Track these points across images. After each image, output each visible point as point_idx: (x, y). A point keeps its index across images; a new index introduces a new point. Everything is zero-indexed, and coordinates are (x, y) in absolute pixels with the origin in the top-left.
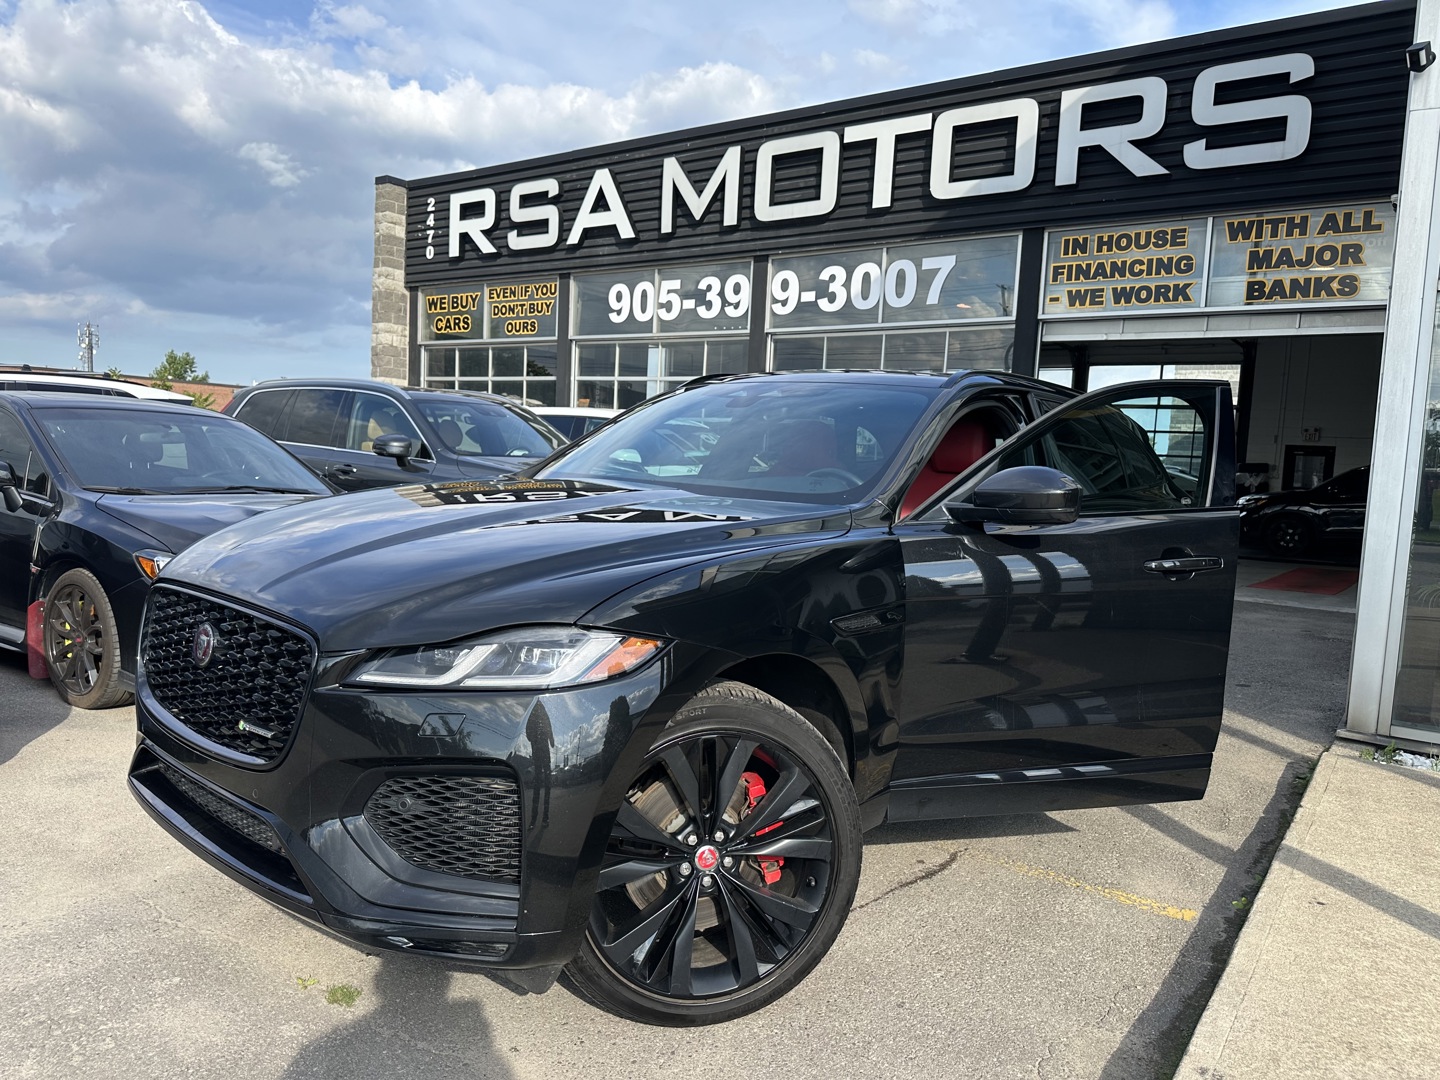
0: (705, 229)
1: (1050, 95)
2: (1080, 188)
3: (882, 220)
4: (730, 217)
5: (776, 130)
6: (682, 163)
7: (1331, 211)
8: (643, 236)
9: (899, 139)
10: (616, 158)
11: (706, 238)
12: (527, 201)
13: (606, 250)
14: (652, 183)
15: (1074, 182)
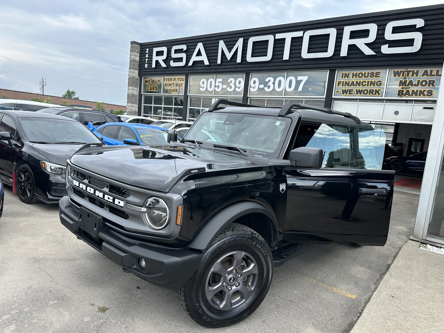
0: (231, 63)
1: (341, 27)
2: (348, 57)
3: (286, 64)
4: (239, 60)
5: (254, 33)
6: (225, 42)
7: (426, 69)
8: (212, 64)
9: (293, 38)
10: (204, 39)
11: (231, 66)
12: (177, 51)
13: (200, 68)
14: (215, 48)
15: (346, 56)
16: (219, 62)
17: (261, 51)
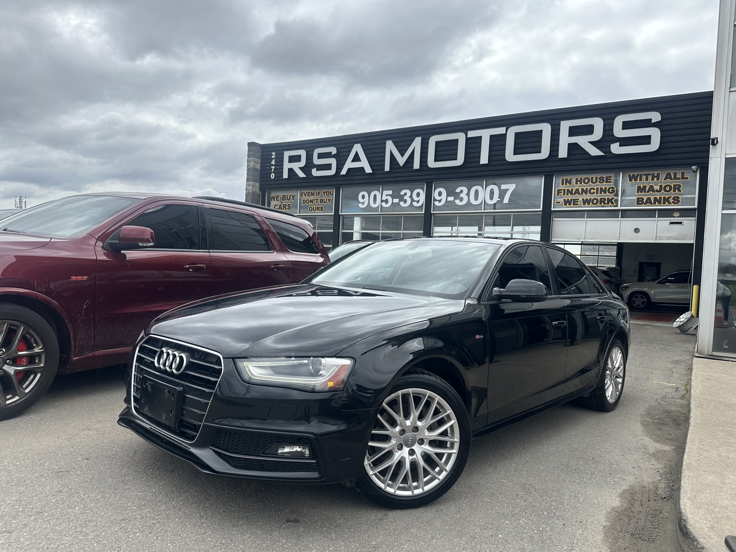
0: (405, 170)
1: (556, 122)
2: (568, 159)
3: (484, 169)
4: (417, 165)
5: (437, 131)
6: (395, 143)
7: (668, 171)
8: (376, 172)
9: (491, 136)
10: (364, 139)
11: (405, 174)
12: (321, 156)
13: (359, 177)
14: (379, 150)
15: (566, 157)
16: (387, 168)
17: (448, 153)
